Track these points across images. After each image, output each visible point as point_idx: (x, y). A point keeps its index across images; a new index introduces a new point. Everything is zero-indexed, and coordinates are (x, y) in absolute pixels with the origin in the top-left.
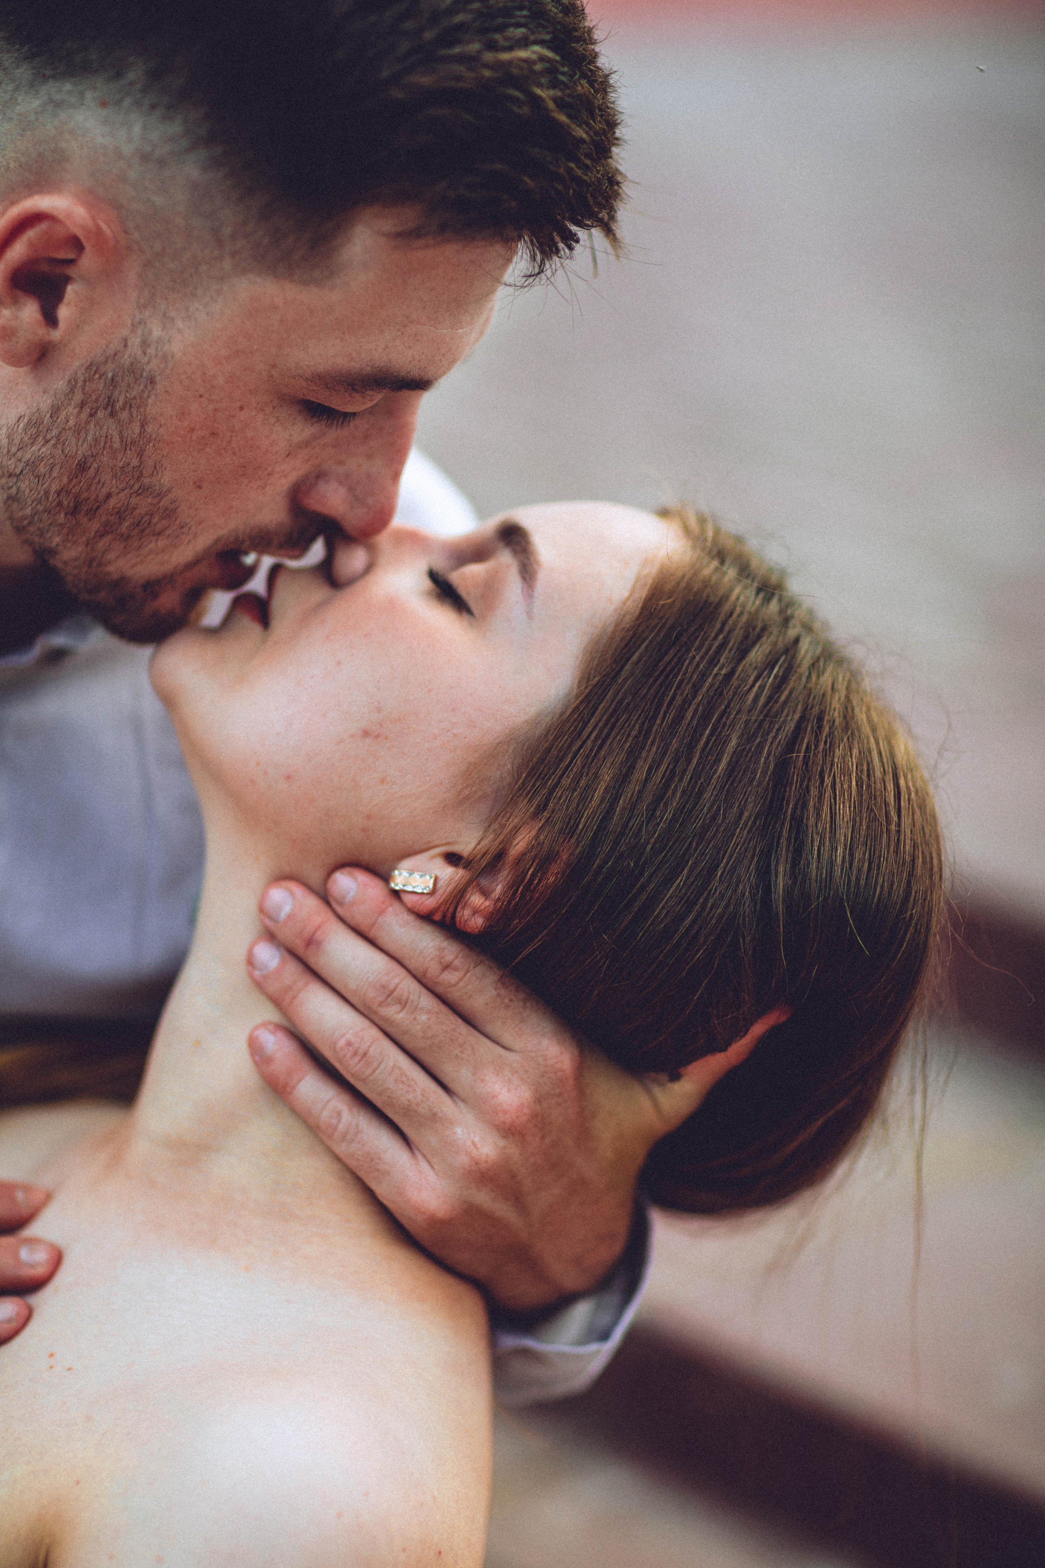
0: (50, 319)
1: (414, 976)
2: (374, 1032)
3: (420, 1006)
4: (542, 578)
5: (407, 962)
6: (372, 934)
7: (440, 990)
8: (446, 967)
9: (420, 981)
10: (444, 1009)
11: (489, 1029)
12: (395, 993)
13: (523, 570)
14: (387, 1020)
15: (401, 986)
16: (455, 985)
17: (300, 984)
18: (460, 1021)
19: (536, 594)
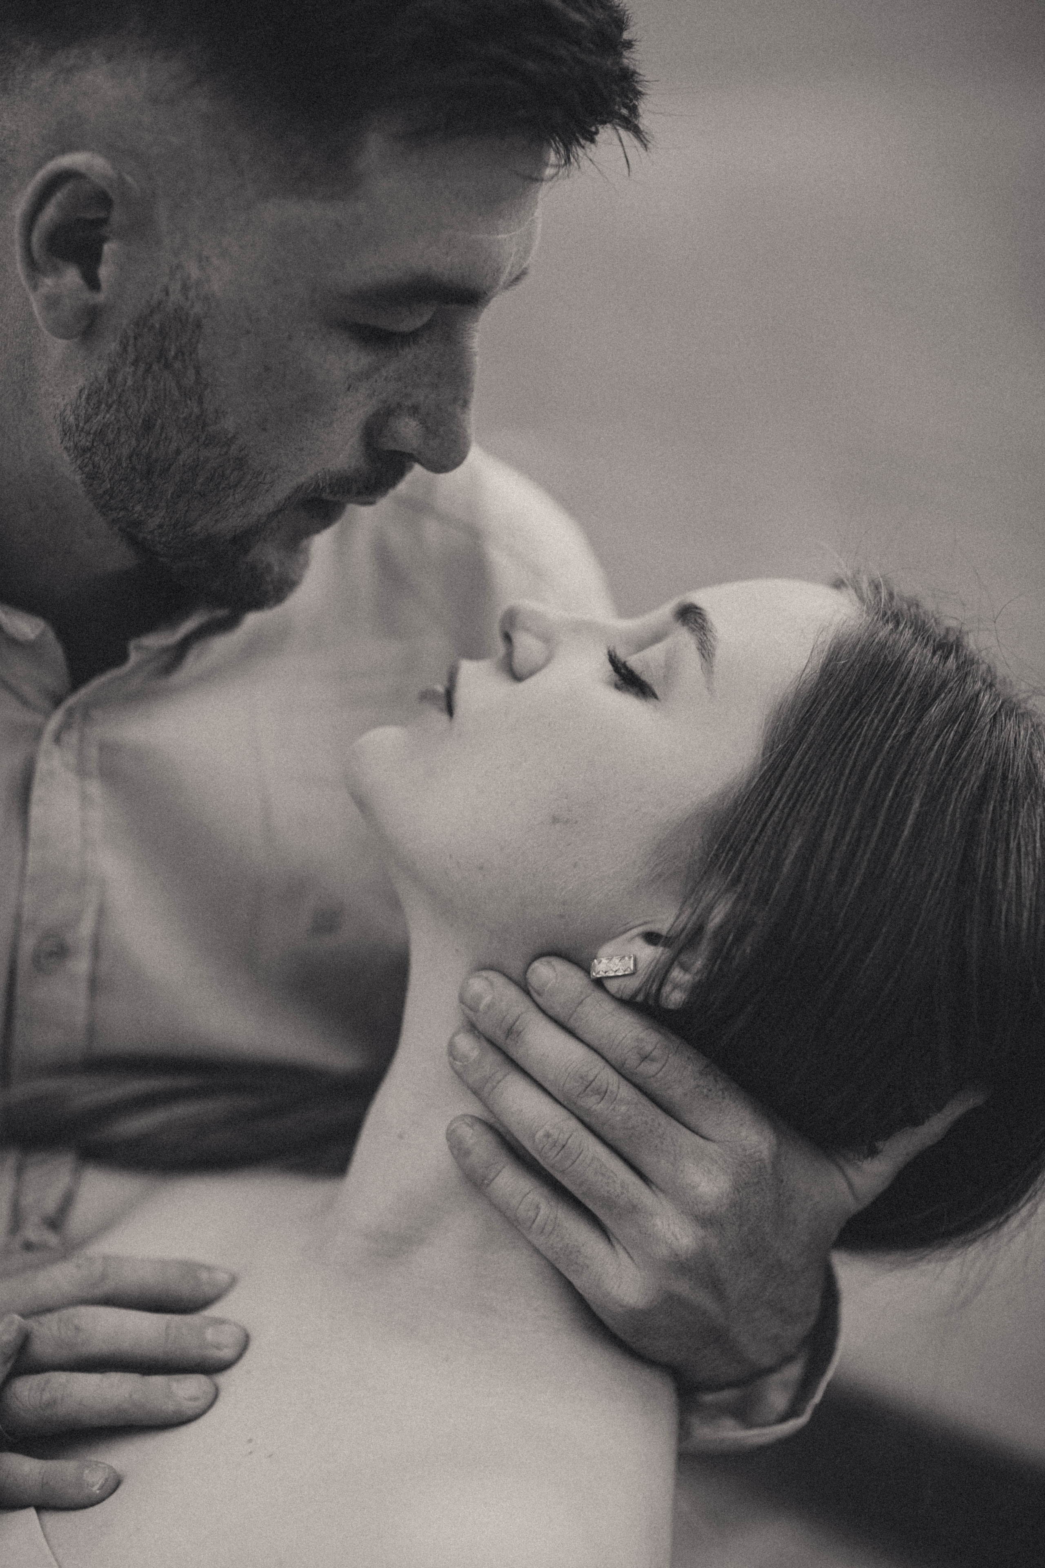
0: (92, 282)
1: (613, 1067)
2: (573, 1124)
3: (619, 1097)
4: (720, 653)
5: (605, 1052)
6: (572, 1024)
7: (639, 1081)
8: (645, 1058)
9: (620, 1073)
10: (644, 1100)
11: (687, 1118)
12: (594, 1083)
13: (700, 647)
14: (588, 1111)
15: (599, 1077)
16: (653, 1076)
17: (499, 1076)
18: (659, 1111)
19: (715, 669)
